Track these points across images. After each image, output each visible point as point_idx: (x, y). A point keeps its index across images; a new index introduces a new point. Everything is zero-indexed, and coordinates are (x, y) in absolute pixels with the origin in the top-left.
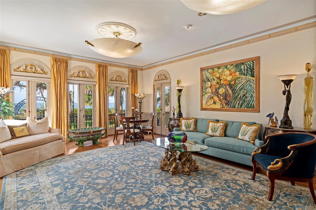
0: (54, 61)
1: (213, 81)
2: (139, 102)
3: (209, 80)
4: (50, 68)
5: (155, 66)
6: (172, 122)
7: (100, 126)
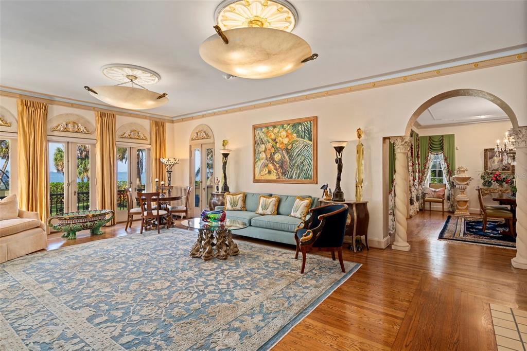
0: (23, 106)
1: (268, 144)
2: (167, 171)
3: (262, 141)
4: (17, 117)
5: (192, 118)
6: (215, 199)
7: (103, 207)
